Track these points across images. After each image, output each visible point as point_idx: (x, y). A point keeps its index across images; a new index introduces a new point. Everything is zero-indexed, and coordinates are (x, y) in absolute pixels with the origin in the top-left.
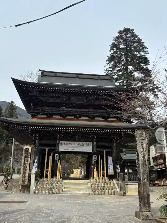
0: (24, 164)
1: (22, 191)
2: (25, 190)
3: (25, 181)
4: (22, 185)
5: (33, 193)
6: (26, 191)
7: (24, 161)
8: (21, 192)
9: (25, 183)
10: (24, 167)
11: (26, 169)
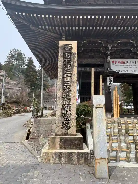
0: (63, 82)
1: (65, 157)
2: (71, 154)
3: (70, 127)
4: (61, 139)
5: (105, 174)
6: (75, 158)
7: (64, 74)
8: (60, 158)
9: (69, 132)
10: (64, 90)
11: (70, 95)
